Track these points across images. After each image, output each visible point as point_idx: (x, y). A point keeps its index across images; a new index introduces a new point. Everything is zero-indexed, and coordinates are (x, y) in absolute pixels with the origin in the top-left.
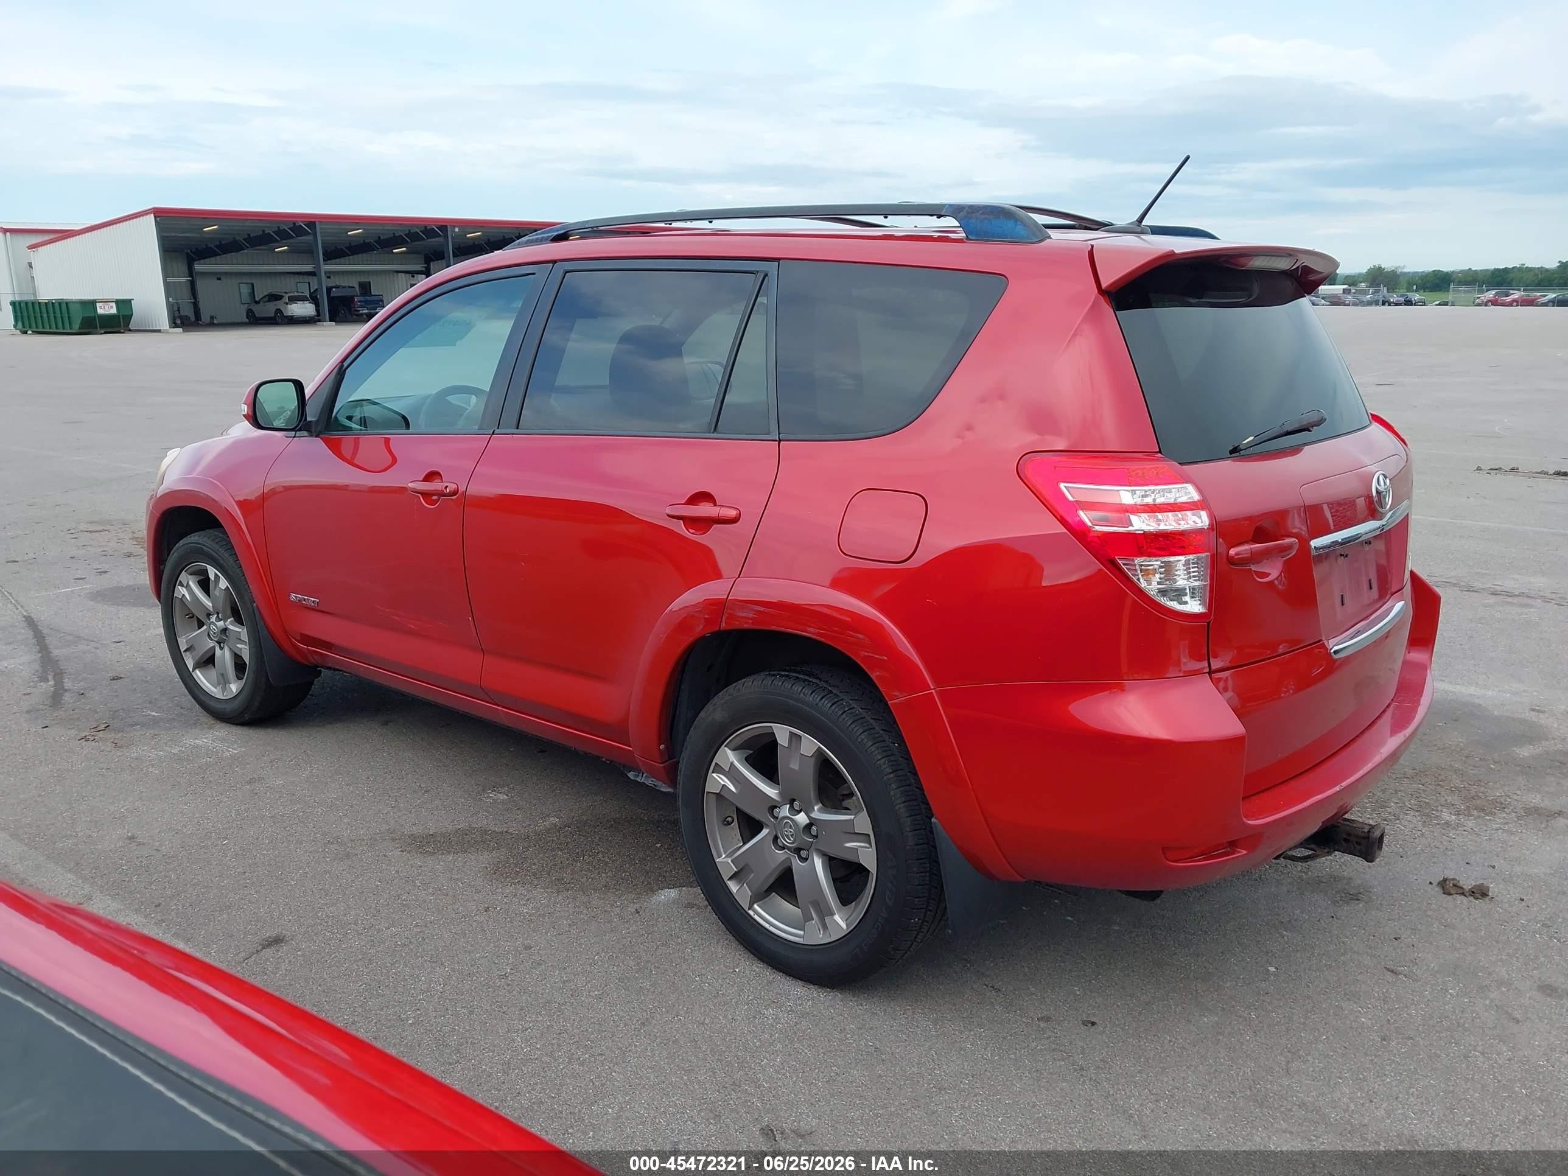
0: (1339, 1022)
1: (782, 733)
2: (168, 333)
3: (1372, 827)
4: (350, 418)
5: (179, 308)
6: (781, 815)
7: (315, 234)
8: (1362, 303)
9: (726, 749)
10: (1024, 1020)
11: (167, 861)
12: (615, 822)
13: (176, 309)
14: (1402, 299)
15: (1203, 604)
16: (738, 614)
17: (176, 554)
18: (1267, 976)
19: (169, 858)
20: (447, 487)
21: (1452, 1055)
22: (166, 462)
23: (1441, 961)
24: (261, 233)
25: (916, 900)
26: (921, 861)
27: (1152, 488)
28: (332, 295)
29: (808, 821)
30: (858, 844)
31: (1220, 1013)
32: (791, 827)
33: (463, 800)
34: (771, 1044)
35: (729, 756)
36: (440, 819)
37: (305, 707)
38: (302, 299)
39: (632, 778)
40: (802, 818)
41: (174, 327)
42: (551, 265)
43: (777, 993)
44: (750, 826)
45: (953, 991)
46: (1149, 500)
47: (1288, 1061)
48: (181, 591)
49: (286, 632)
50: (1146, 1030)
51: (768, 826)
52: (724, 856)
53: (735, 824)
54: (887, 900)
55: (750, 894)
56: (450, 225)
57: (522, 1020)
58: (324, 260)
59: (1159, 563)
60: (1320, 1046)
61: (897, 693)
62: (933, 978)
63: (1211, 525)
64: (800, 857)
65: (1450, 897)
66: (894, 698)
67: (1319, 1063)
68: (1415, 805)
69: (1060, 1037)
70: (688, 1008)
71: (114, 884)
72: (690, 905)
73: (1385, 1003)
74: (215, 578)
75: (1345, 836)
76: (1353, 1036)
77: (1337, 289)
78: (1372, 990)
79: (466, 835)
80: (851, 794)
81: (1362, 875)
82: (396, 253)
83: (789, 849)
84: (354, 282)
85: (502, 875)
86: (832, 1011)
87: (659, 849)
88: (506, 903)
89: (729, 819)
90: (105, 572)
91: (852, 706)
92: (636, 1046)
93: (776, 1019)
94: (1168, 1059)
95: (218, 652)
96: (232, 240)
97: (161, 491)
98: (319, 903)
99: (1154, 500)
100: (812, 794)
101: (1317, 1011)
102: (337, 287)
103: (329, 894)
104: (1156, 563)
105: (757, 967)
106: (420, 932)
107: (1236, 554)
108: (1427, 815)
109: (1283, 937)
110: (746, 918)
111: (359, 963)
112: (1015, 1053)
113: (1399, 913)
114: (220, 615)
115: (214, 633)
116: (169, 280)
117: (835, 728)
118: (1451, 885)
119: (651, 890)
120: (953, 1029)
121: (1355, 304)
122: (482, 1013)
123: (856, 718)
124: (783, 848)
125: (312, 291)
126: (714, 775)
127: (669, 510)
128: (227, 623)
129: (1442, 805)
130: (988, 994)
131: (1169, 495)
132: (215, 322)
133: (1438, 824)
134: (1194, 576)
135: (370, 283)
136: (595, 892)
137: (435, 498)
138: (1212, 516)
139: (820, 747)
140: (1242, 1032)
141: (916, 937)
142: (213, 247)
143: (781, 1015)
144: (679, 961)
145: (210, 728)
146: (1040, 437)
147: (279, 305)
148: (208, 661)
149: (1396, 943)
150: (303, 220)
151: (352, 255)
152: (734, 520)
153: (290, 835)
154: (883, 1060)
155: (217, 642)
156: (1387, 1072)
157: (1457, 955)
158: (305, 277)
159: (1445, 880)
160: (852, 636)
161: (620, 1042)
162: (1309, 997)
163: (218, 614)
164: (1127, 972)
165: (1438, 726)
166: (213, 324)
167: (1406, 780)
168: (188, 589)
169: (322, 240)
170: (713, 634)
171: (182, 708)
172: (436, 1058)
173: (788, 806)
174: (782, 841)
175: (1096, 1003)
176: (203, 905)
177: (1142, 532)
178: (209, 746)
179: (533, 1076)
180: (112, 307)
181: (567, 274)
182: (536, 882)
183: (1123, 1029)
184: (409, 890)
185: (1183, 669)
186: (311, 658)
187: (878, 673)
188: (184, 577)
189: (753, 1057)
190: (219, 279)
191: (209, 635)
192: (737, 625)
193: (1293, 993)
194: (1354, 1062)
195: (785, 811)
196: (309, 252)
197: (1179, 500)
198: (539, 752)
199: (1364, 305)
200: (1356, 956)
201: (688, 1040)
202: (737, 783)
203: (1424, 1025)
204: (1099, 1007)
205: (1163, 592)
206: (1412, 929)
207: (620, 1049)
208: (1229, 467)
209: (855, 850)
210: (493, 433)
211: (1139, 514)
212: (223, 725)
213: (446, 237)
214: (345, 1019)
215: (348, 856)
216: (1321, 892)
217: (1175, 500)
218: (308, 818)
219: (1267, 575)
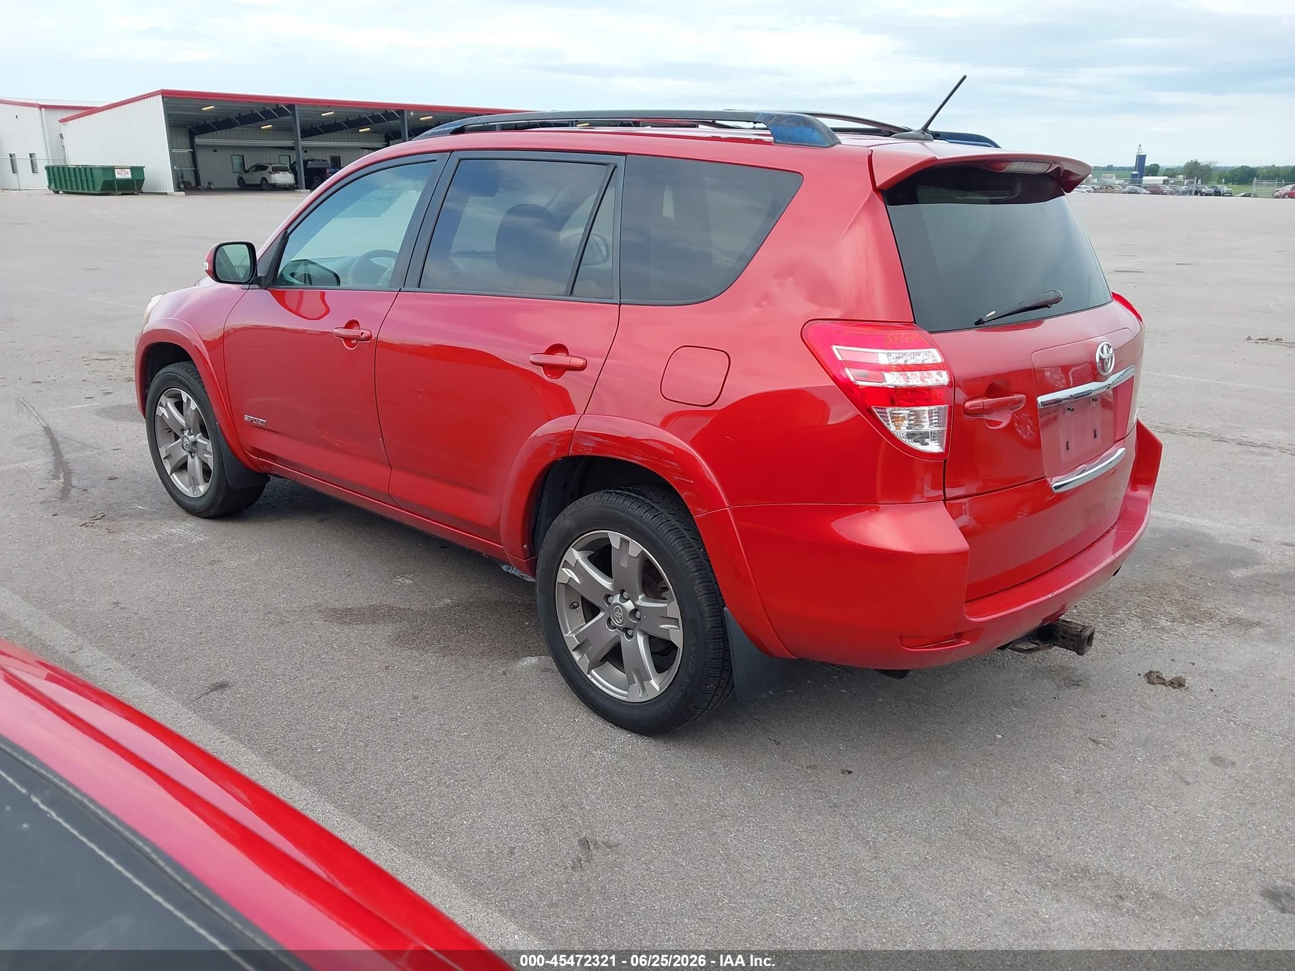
0: (1044, 778)
1: (615, 538)
2: (173, 195)
3: (1085, 627)
4: (293, 275)
5: (182, 174)
6: (614, 602)
7: (294, 115)
8: (1177, 193)
9: (573, 549)
10: (796, 767)
11: (142, 622)
12: (495, 604)
13: (180, 175)
14: (1212, 190)
15: (941, 445)
16: (582, 444)
17: (157, 381)
18: (993, 741)
19: (145, 619)
20: (362, 333)
21: (1130, 807)
22: (151, 305)
23: (1137, 735)
24: (250, 113)
25: (712, 670)
26: (717, 640)
27: (904, 351)
28: (308, 167)
29: (633, 607)
30: (670, 626)
31: (952, 768)
32: (620, 612)
33: (377, 583)
34: (596, 777)
35: (575, 555)
36: (358, 597)
37: (259, 506)
38: (284, 170)
39: (505, 570)
40: (629, 605)
41: (178, 191)
42: (449, 153)
43: (605, 739)
44: (591, 610)
45: (742, 743)
46: (901, 361)
47: (998, 806)
48: (161, 410)
49: (241, 446)
50: (890, 778)
51: (603, 611)
52: (570, 632)
53: (580, 608)
54: (690, 670)
55: (589, 662)
56: (407, 110)
57: (405, 752)
58: (302, 137)
59: (908, 412)
60: (1026, 796)
61: (699, 510)
62: (729, 731)
63: (951, 382)
64: (627, 634)
65: (1153, 686)
66: (698, 513)
67: (1022, 808)
68: (1140, 613)
69: (822, 781)
70: (535, 748)
71: (101, 638)
72: (546, 670)
73: (1084, 764)
74: (187, 401)
75: (1062, 634)
76: (1053, 789)
77: (1159, 180)
78: (1076, 754)
79: (377, 610)
80: (667, 589)
81: (1085, 666)
82: (362, 132)
83: (619, 628)
84: (327, 156)
85: (402, 642)
86: (646, 754)
87: (528, 626)
88: (403, 663)
89: (575, 604)
90: (109, 393)
91: (669, 519)
92: (491, 775)
93: (602, 758)
94: (904, 801)
95: (190, 460)
96: (226, 118)
97: (146, 329)
98: (256, 658)
99: (906, 361)
100: (638, 586)
101: (1029, 769)
102: (312, 160)
103: (265, 652)
104: (904, 412)
105: (592, 718)
106: (333, 683)
107: (970, 407)
108: (1148, 621)
109: (1013, 712)
110: (585, 681)
111: (283, 705)
112: (785, 792)
113: (1109, 697)
114: (191, 431)
115: (187, 445)
116: (174, 151)
117: (653, 535)
118: (1155, 676)
119: (517, 657)
120: (738, 771)
121: (1171, 193)
122: (374, 746)
123: (670, 529)
124: (614, 628)
125: (292, 163)
126: (564, 569)
127: (532, 358)
128: (197, 437)
129: (1161, 614)
130: (770, 746)
131: (918, 357)
132: (212, 187)
133: (1155, 628)
134: (935, 423)
135: (339, 157)
136: (473, 657)
137: (354, 342)
138: (951, 375)
139: (643, 550)
140: (967, 783)
141: (712, 699)
142: (210, 123)
143: (606, 755)
144: (532, 711)
145: (184, 520)
146: (819, 307)
147: (265, 174)
148: (182, 467)
149: (1102, 719)
150: (284, 103)
151: (326, 133)
152: (582, 368)
153: (238, 606)
154: (681, 793)
155: (189, 452)
156: (1075, 818)
157: (1150, 731)
158: (287, 151)
159: (1151, 672)
160: (667, 464)
161: (479, 771)
162: (1024, 758)
163: (190, 429)
164: (883, 734)
165: (1171, 550)
166: (210, 189)
167: (1136, 593)
168: (167, 409)
169: (300, 120)
170: (563, 458)
171: (162, 504)
172: (336, 778)
173: (619, 595)
174: (615, 622)
175: (855, 757)
176: (168, 656)
177: (893, 387)
178: (181, 534)
179: (409, 795)
180: (127, 173)
181: (462, 161)
182: (428, 648)
183: (872, 778)
184: (328, 651)
185: (925, 496)
186: (261, 467)
187: (686, 494)
188: (163, 399)
189: (580, 786)
190: (215, 151)
191: (183, 446)
192: (581, 452)
193: (1012, 755)
194: (1050, 808)
195: (616, 599)
196: (288, 130)
197: (927, 362)
198: (441, 548)
199: (1179, 195)
200: (1067, 729)
201: (532, 771)
202: (581, 577)
203: (1112, 783)
204: (857, 759)
205: (910, 436)
206: (1117, 709)
207: (479, 776)
208: (974, 336)
209: (668, 630)
210: (400, 291)
211: (892, 372)
212: (194, 518)
213: (403, 119)
214: (269, 747)
215: (282, 623)
216: (1050, 678)
217: (923, 361)
218: (253, 593)
219: (1000, 423)
